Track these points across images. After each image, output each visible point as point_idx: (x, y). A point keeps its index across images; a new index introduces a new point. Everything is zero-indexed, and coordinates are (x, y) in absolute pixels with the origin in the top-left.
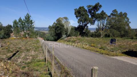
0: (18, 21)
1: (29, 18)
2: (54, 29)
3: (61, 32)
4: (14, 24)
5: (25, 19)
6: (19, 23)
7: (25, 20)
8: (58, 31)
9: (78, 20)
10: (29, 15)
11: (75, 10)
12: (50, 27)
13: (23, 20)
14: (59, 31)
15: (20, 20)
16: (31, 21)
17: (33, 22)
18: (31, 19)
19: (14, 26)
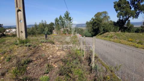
0: (58, 18)
1: (68, 15)
2: (91, 25)
3: (98, 27)
4: (55, 22)
5: (64, 16)
6: (60, 20)
7: (65, 18)
8: (95, 27)
9: (117, 13)
10: (68, 13)
11: (114, 3)
12: (87, 23)
13: (62, 17)
14: (97, 27)
15: (61, 18)
16: (70, 18)
17: (71, 18)
18: (70, 16)
19: (55, 23)
